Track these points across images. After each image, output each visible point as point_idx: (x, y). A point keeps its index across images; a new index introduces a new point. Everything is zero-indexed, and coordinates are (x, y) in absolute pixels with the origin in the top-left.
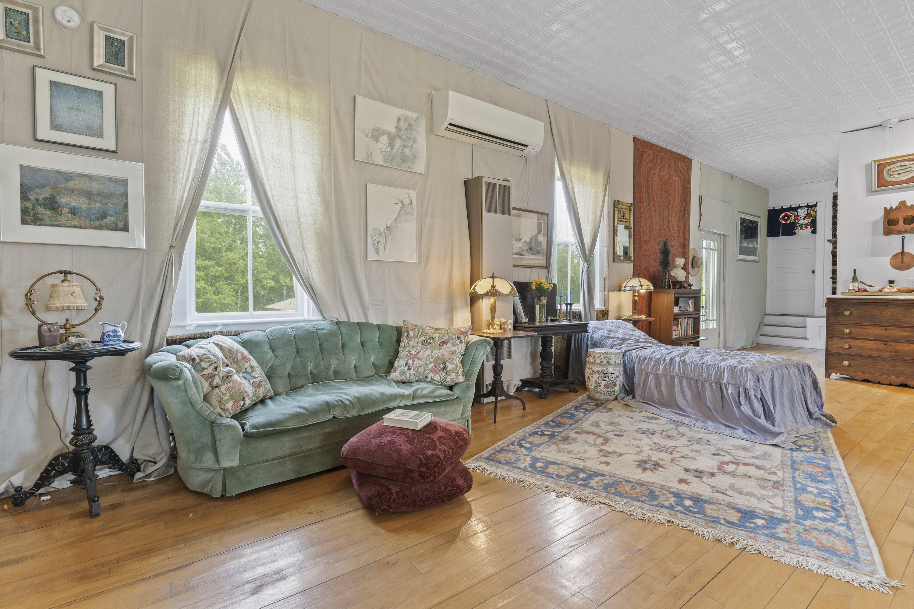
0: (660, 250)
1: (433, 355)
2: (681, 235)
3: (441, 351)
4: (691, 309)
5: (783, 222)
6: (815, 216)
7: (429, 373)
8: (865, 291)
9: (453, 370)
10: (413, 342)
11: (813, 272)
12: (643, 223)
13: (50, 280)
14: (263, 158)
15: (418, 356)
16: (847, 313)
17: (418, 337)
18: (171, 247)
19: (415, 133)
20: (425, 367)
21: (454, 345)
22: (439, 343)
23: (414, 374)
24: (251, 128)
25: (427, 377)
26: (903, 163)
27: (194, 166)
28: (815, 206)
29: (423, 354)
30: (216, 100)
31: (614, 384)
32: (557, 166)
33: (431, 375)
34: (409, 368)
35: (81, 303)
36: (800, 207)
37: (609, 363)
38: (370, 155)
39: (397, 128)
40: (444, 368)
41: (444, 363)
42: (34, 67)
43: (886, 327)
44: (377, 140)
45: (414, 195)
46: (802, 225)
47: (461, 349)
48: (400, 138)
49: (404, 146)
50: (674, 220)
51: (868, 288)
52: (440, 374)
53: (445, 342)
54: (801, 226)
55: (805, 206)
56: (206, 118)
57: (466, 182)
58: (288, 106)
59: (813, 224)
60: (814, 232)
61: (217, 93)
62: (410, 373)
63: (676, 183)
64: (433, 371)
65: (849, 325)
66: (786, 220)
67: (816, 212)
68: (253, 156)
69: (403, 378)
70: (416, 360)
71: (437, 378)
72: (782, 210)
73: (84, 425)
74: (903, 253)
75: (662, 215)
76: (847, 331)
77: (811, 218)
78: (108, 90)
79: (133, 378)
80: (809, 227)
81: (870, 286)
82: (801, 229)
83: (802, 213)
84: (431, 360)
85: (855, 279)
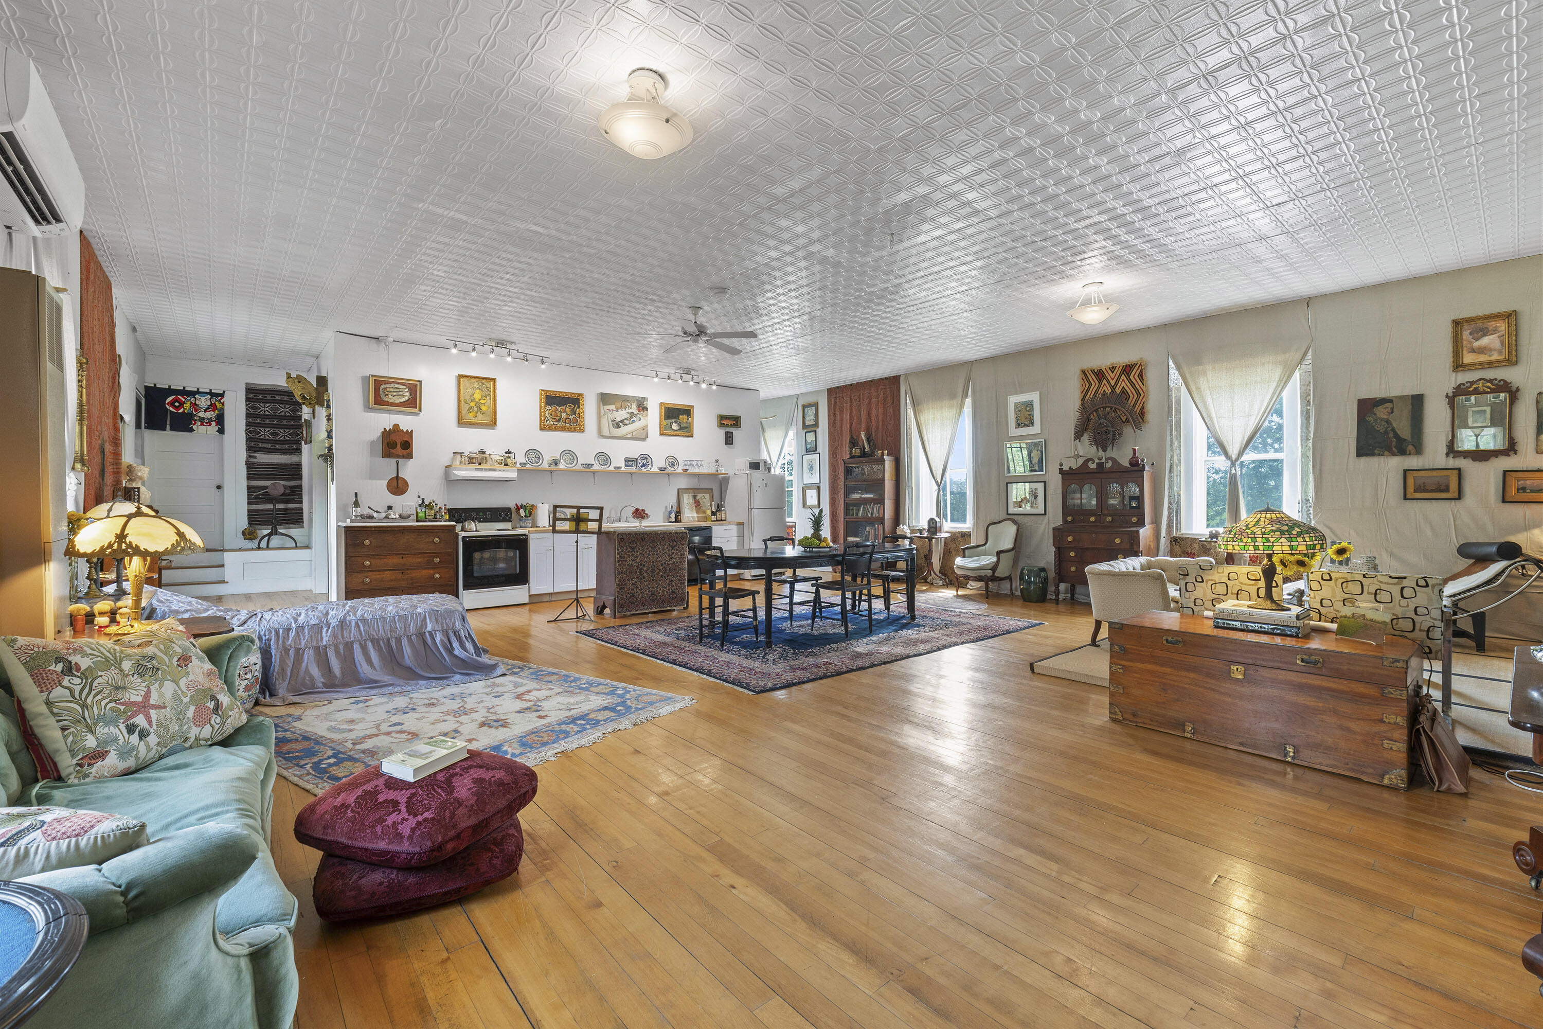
1: (184, 689)
3: (191, 677)
5: (171, 409)
6: (222, 409)
7: (190, 728)
8: (371, 517)
11: (219, 487)
15: (152, 702)
16: (367, 542)
17: (112, 663)
22: (175, 664)
23: (158, 744)
25: (186, 739)
26: (396, 386)
28: (222, 395)
29: (161, 695)
34: (143, 735)
36: (198, 392)
40: (217, 708)
41: (213, 698)
43: (402, 555)
46: (204, 419)
50: (107, 396)
51: (375, 515)
52: (213, 722)
53: (186, 659)
54: (202, 420)
55: (207, 393)
59: (220, 420)
60: (221, 431)
62: (147, 745)
64: (199, 720)
65: (369, 557)
66: (177, 408)
67: (223, 404)
69: (131, 763)
70: (153, 713)
71: (206, 732)
72: (169, 391)
74: (397, 477)
75: (100, 384)
76: (368, 563)
77: (217, 412)
80: (213, 424)
81: (377, 512)
82: (202, 424)
83: (203, 402)
84: (187, 700)
85: (356, 504)
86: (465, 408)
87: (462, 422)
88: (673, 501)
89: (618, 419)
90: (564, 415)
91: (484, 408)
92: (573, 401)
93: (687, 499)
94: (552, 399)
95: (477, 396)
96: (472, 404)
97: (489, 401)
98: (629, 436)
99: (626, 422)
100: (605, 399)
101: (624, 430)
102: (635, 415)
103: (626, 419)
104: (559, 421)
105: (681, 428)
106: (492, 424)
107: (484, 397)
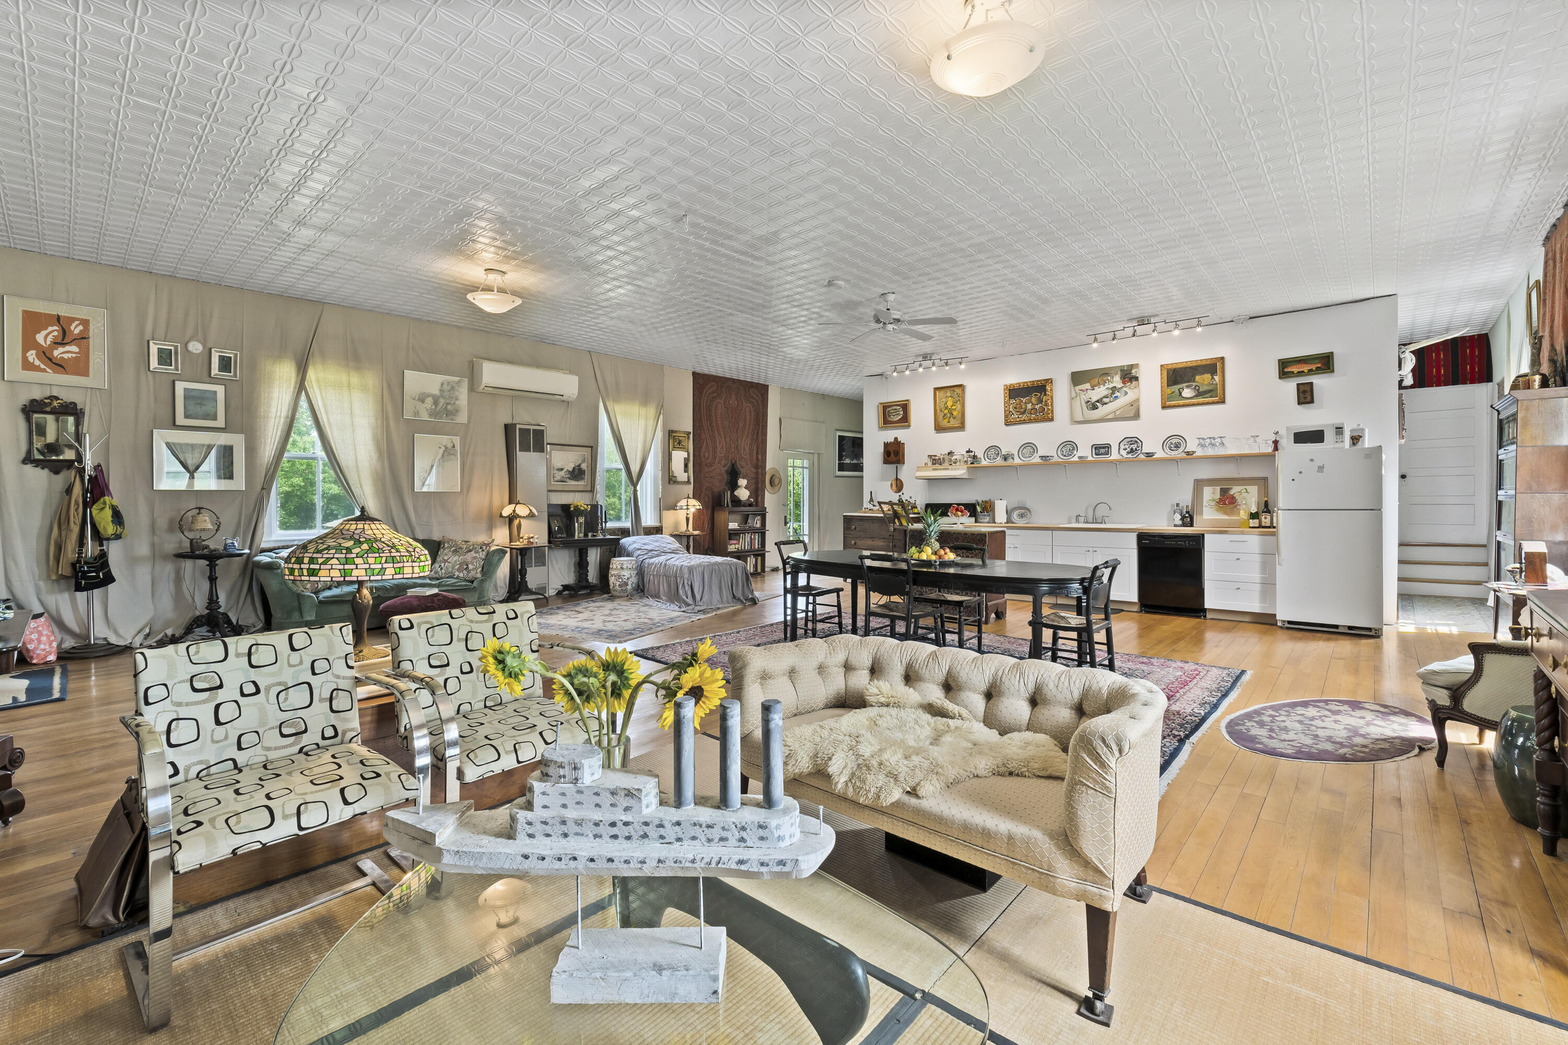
0: (727, 472)
1: (460, 560)
2: (755, 456)
3: (466, 557)
4: (758, 525)
7: (455, 572)
9: (473, 570)
10: (446, 551)
12: (704, 448)
13: (190, 514)
14: (330, 424)
15: (449, 561)
16: (854, 527)
17: (450, 547)
18: (263, 489)
19: (457, 393)
20: (453, 567)
21: (476, 552)
22: (466, 551)
23: (445, 573)
24: (320, 403)
25: (454, 575)
26: (895, 407)
27: (279, 433)
29: (453, 559)
30: (295, 388)
31: (626, 584)
32: (601, 405)
33: (457, 573)
34: (441, 569)
35: (210, 526)
37: (622, 568)
38: (416, 413)
39: (441, 390)
40: (467, 568)
41: (467, 565)
42: (174, 382)
43: (872, 539)
44: (423, 402)
45: (457, 440)
47: (482, 555)
48: (444, 398)
49: (447, 404)
50: (745, 444)
52: (464, 572)
53: (470, 551)
56: (288, 401)
57: (506, 426)
58: (349, 385)
61: (296, 383)
62: (442, 572)
63: (748, 409)
64: (459, 570)
68: (322, 424)
69: (437, 576)
70: (446, 563)
71: (461, 575)
73: (215, 598)
74: (897, 479)
75: (728, 439)
78: (220, 390)
79: (238, 574)
85: (871, 499)
86: (941, 416)
87: (939, 428)
88: (1186, 499)
89: (1094, 399)
90: (1029, 406)
91: (955, 413)
92: (1040, 389)
93: (1210, 494)
94: (1014, 392)
95: (949, 404)
96: (946, 411)
97: (959, 406)
98: (1110, 417)
99: (1105, 400)
100: (1077, 378)
101: (1102, 411)
102: (1119, 390)
103: (1106, 397)
104: (1023, 413)
105: (1199, 394)
106: (962, 427)
107: (954, 403)
